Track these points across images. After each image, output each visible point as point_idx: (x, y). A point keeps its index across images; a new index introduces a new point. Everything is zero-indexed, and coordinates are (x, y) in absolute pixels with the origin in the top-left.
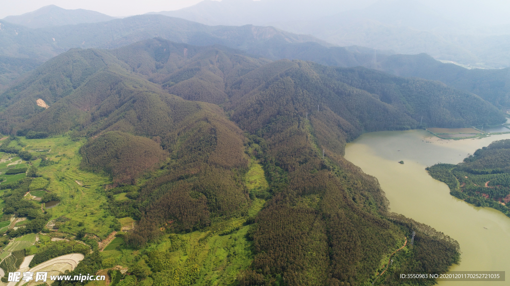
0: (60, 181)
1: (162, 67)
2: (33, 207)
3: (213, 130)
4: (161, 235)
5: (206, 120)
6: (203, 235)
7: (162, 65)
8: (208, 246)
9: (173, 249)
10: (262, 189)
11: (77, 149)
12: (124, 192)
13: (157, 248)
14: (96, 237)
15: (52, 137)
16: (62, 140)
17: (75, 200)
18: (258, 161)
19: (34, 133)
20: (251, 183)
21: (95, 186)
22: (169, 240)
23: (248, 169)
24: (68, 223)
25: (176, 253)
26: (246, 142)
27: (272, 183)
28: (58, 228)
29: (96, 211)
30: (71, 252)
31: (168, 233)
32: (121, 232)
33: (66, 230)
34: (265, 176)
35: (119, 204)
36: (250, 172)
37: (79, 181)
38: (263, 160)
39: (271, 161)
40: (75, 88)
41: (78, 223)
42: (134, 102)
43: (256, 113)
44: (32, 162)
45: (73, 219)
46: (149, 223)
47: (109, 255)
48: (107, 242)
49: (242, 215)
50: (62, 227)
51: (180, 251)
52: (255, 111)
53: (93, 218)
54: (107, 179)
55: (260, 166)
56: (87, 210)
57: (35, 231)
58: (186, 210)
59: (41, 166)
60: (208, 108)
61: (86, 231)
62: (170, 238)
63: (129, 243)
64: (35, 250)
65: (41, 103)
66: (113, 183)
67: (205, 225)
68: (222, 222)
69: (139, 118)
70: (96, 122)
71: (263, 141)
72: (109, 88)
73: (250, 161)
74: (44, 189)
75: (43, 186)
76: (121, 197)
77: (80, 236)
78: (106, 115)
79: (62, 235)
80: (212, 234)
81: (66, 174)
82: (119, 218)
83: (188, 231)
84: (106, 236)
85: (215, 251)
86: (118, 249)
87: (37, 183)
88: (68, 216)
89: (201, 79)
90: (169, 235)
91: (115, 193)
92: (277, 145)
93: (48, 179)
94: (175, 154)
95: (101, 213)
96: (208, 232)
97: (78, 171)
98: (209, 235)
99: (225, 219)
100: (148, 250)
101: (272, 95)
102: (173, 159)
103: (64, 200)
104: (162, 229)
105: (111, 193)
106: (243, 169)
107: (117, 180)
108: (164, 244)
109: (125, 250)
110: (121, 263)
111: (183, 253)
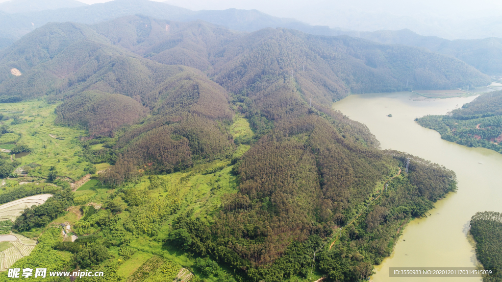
0: (33, 135)
1: (143, 41)
2: (1, 157)
3: (196, 87)
4: (140, 176)
5: (189, 78)
6: (185, 175)
7: (143, 39)
8: (190, 183)
9: (152, 187)
10: (248, 137)
11: (53, 110)
12: (101, 143)
13: (135, 187)
14: (68, 179)
15: (26, 101)
16: (38, 103)
17: (48, 150)
18: (243, 115)
19: (7, 97)
20: (236, 133)
22: (148, 180)
23: (232, 122)
25: (156, 190)
26: (230, 100)
27: (258, 131)
28: (27, 173)
29: (70, 158)
30: (41, 193)
31: (147, 174)
32: (96, 174)
33: (36, 174)
34: (250, 126)
35: (95, 153)
36: (234, 124)
37: (53, 134)
38: (248, 113)
39: (257, 114)
40: (51, 58)
41: (50, 168)
42: (113, 65)
43: (241, 75)
44: (4, 121)
45: (43, 165)
46: (126, 163)
47: (82, 194)
48: (80, 184)
49: (227, 158)
50: (32, 172)
51: (160, 189)
52: (239, 73)
53: (65, 164)
54: (83, 131)
55: (245, 120)
56: (61, 157)
57: (2, 177)
58: (166, 151)
59: (13, 124)
61: (58, 174)
62: (149, 178)
63: (106, 182)
65: (16, 72)
66: (89, 136)
67: (187, 167)
69: (118, 80)
70: (73, 87)
71: (247, 99)
72: (88, 55)
73: (235, 115)
74: (15, 142)
75: (13, 140)
76: (99, 147)
77: (51, 179)
78: (84, 80)
79: (32, 179)
80: (194, 173)
81: (39, 129)
82: (95, 163)
83: (168, 172)
84: (79, 178)
85: (198, 187)
86: (93, 189)
87: (7, 138)
88: (40, 163)
89: (184, 48)
90: (148, 177)
91: (92, 144)
93: (20, 134)
94: (157, 111)
95: (75, 159)
97: (52, 126)
98: (190, 175)
99: (209, 162)
100: (124, 189)
102: (154, 115)
103: (35, 151)
104: (141, 171)
105: (87, 144)
107: (93, 132)
108: (143, 183)
109: (100, 189)
110: (95, 200)
111: (163, 191)
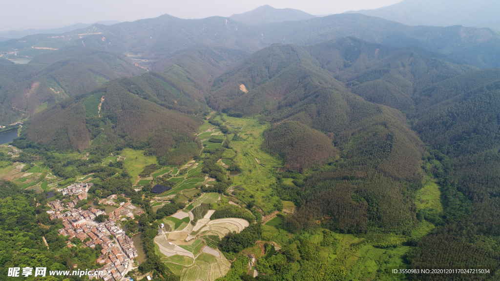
0: (244, 155)
1: (350, 66)
2: (221, 172)
3: (390, 137)
4: (316, 227)
5: (385, 124)
6: (356, 240)
7: (351, 63)
8: (359, 253)
9: (324, 244)
10: (434, 212)
11: (262, 131)
12: (292, 178)
13: (311, 238)
14: (261, 211)
15: (245, 118)
16: (252, 121)
17: (252, 175)
18: (436, 180)
19: (233, 112)
20: (422, 202)
21: (269, 166)
22: (322, 234)
23: (421, 186)
24: (243, 192)
25: (326, 249)
26: (425, 156)
27: (448, 209)
28: (235, 194)
29: (266, 189)
30: (241, 217)
31: (323, 227)
32: (282, 213)
33: (240, 197)
34: (441, 198)
35: (285, 188)
36: (422, 189)
37: (258, 159)
38: (443, 180)
39: (452, 184)
40: (270, 78)
41: (250, 195)
42: (317, 96)
43: (445, 126)
44: (228, 135)
45: (247, 190)
46: (307, 213)
47: (268, 229)
48: (269, 218)
49: (404, 234)
50: (238, 195)
51: (331, 248)
52: (444, 123)
53: (262, 194)
54: (280, 162)
55: (437, 187)
56: (259, 186)
57: (219, 192)
58: (344, 211)
59: (233, 140)
60: (389, 113)
61: (255, 203)
63: (286, 225)
64: (216, 206)
65: (243, 88)
66: (284, 167)
67: (360, 232)
68: (379, 234)
69: (319, 113)
70: (281, 110)
71: (447, 159)
72: (298, 81)
73: (426, 177)
74: (232, 159)
75: (231, 156)
76: (288, 182)
77: (249, 206)
78: (290, 106)
79: (237, 200)
80: (366, 242)
81: (249, 151)
82: (283, 200)
83: (342, 232)
84: (270, 213)
85: (366, 261)
86: (277, 227)
87: (228, 154)
88: (244, 186)
89: (388, 81)
90: (323, 230)
91: (284, 177)
92: (464, 167)
93: (236, 152)
94: (345, 154)
95: (269, 191)
96: (362, 239)
97: (259, 150)
98: (363, 242)
99: (384, 232)
100: (302, 237)
101: (471, 109)
102: (342, 157)
103: (244, 172)
104: (318, 222)
105: (281, 176)
106: (416, 184)
107: (287, 165)
108: (317, 236)
109: (282, 230)
110: (277, 241)
111: (332, 251)
